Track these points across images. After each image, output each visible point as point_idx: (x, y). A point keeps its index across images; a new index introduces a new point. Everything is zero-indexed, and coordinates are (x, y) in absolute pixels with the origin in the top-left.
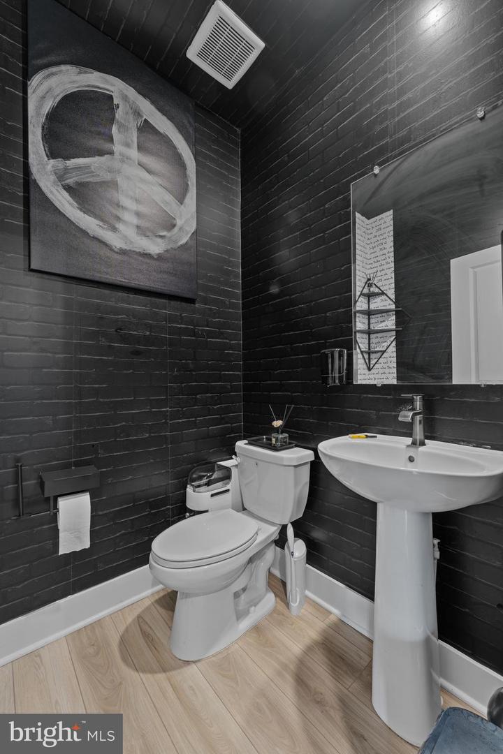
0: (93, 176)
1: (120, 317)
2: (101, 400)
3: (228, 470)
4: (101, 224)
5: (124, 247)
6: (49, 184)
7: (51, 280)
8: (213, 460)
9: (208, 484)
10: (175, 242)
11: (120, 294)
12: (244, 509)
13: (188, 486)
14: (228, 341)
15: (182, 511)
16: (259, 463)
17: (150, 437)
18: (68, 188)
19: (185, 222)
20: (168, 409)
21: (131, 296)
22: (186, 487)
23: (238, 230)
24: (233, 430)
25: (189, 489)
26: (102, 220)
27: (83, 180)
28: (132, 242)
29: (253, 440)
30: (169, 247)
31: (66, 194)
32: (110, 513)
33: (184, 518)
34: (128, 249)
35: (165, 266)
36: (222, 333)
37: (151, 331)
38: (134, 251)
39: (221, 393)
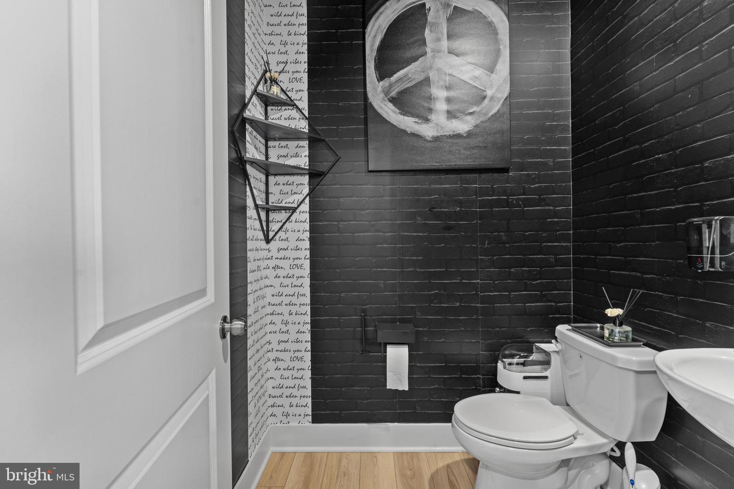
0: (410, 81)
1: (433, 197)
2: (418, 270)
3: (547, 354)
4: (417, 120)
5: (436, 134)
6: (379, 102)
7: (382, 176)
8: (532, 340)
9: (524, 364)
10: (485, 114)
11: (433, 177)
12: (568, 405)
13: (499, 362)
14: (551, 208)
15: (491, 385)
16: (583, 355)
17: (460, 306)
18: (393, 100)
19: (497, 91)
20: (479, 281)
21: (443, 177)
22: (497, 362)
23: (568, 74)
24: (558, 311)
25: (500, 365)
26: (418, 116)
27: (402, 89)
28: (443, 127)
29: (576, 327)
30: (478, 122)
31: (391, 105)
32: (425, 367)
33: (494, 391)
34: (439, 135)
35: (473, 142)
36: (544, 200)
37: (460, 207)
38: (445, 136)
39: (541, 268)
